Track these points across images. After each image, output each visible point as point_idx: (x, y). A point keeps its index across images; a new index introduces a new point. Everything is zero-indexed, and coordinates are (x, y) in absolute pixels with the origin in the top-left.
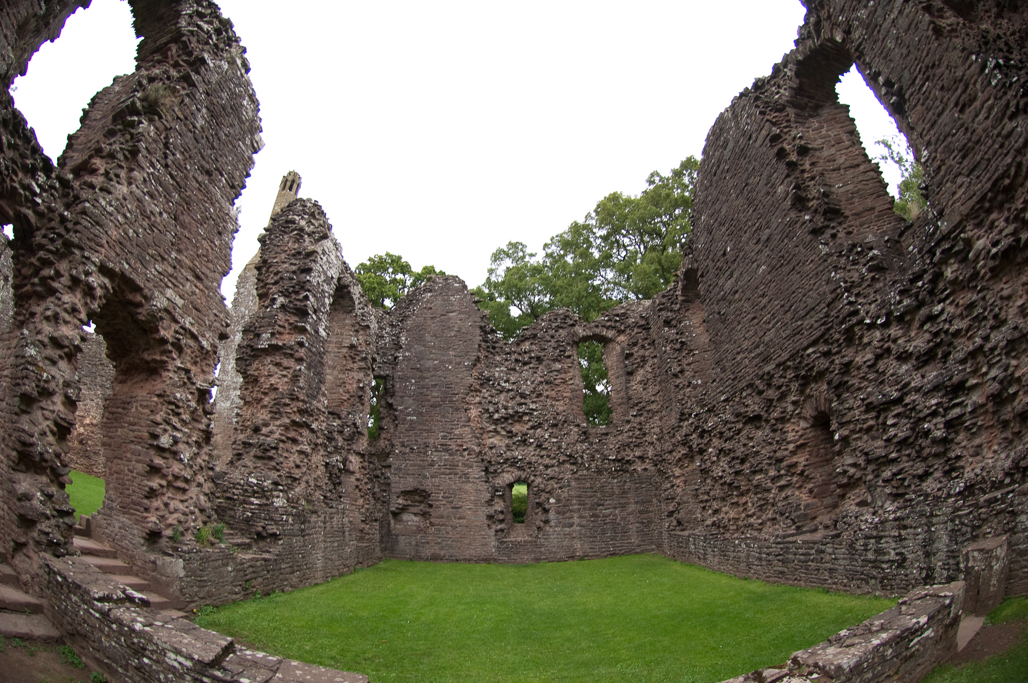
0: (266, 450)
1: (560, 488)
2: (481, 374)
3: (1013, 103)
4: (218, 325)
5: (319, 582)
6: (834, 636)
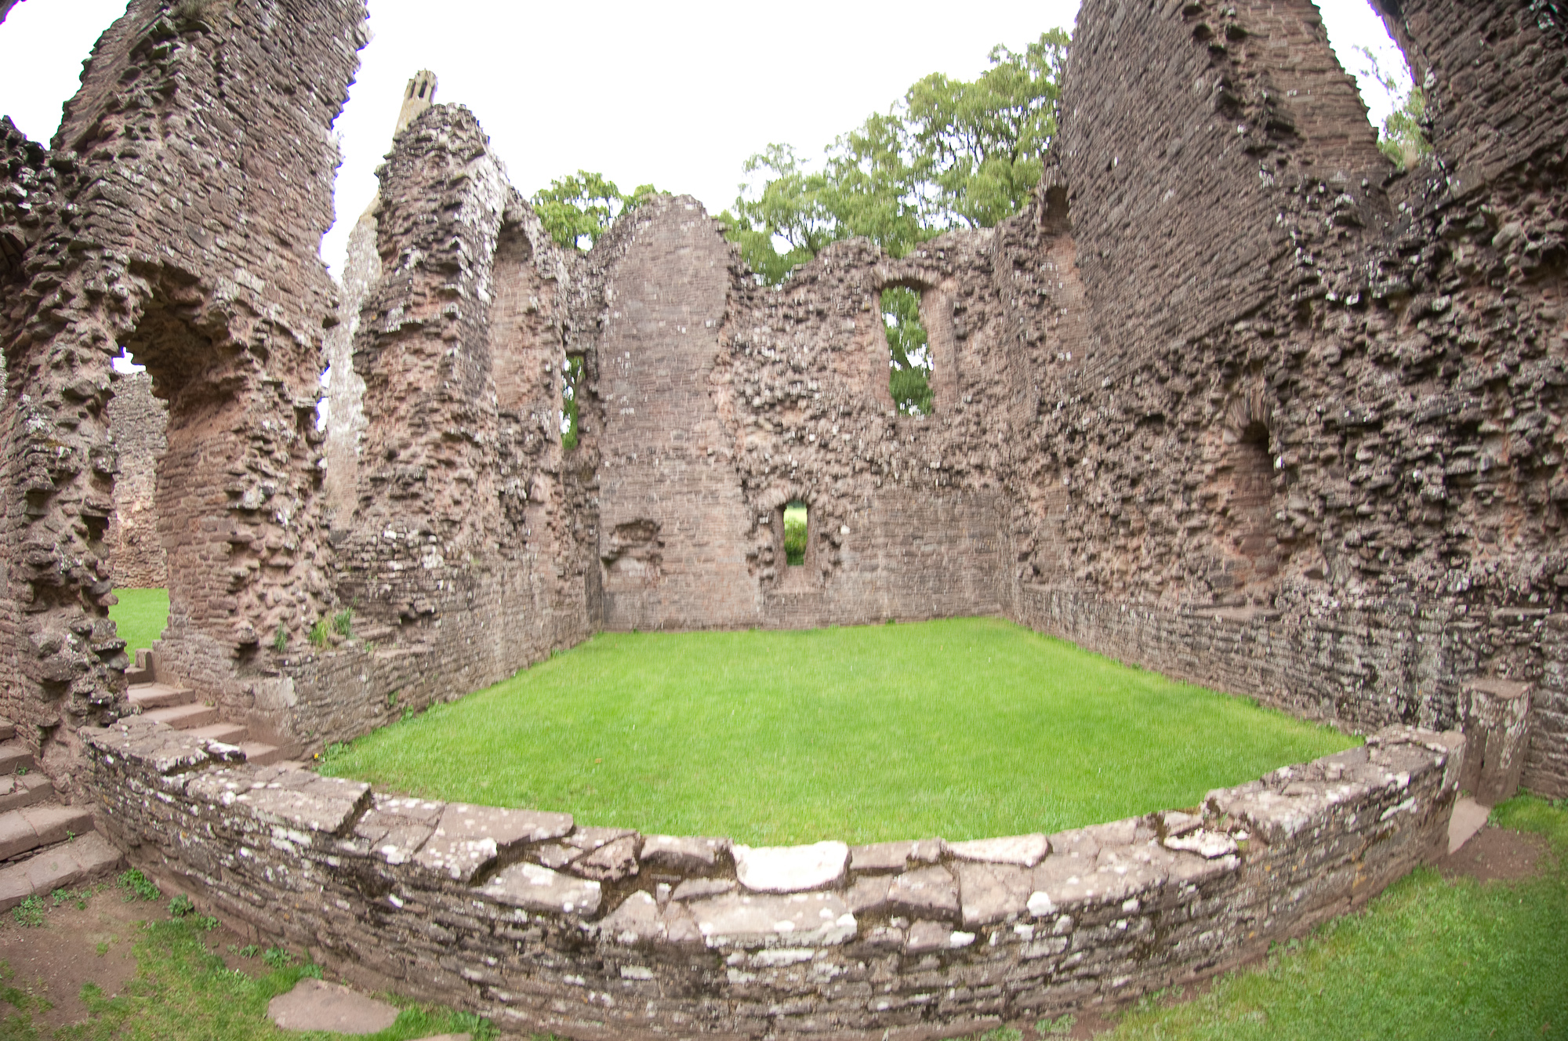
0: (407, 485)
1: (857, 510)
2: (732, 338)
4: (319, 307)
5: (498, 678)
6: (1270, 775)
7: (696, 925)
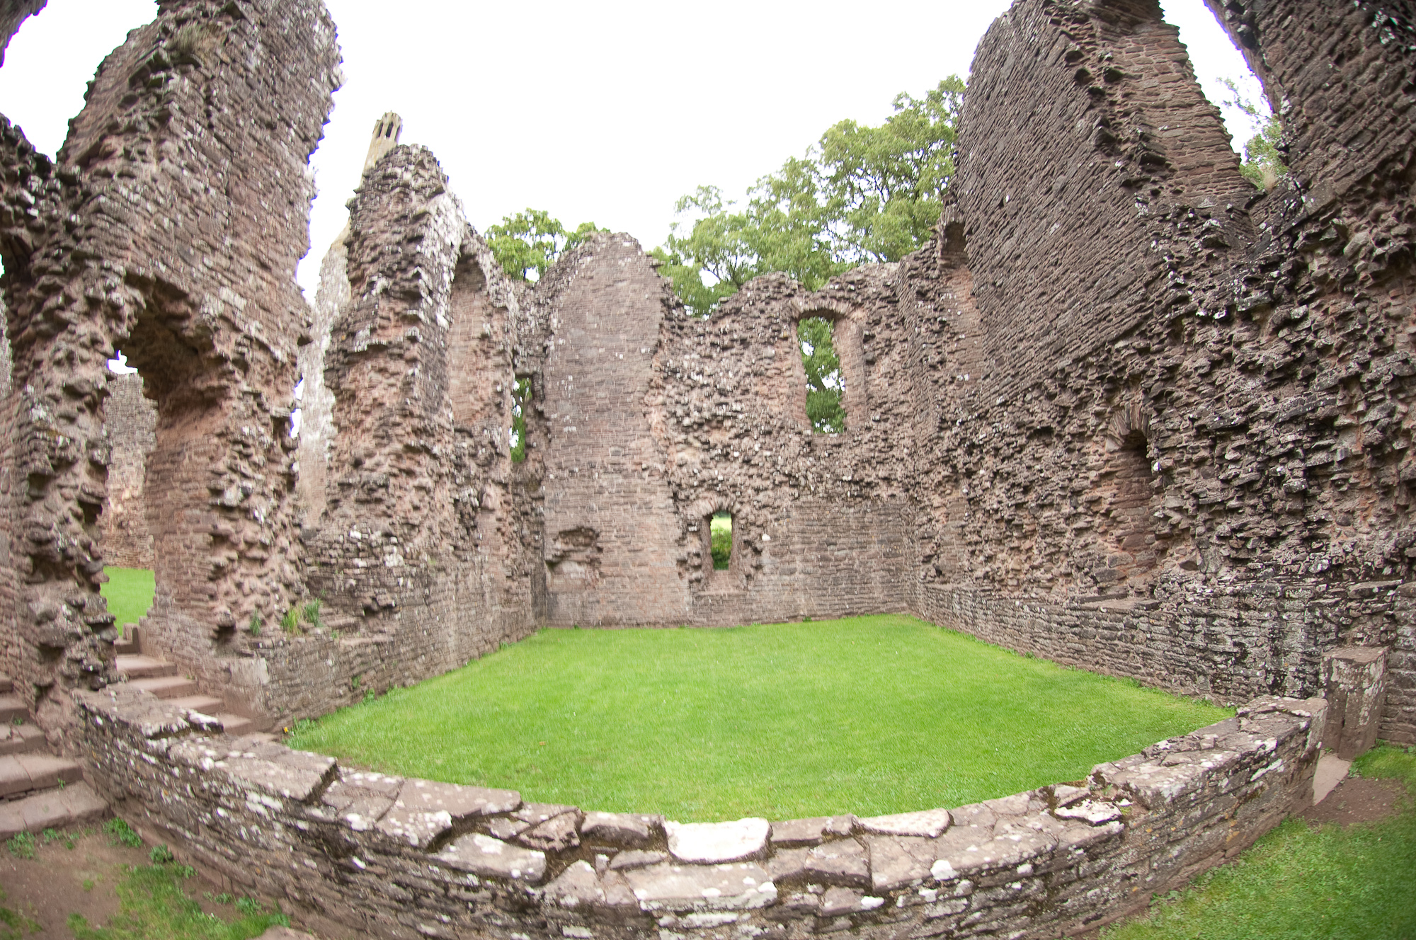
0: (372, 490)
1: (777, 520)
2: (664, 364)
3: (1410, 73)
4: (294, 326)
5: (451, 667)
6: (1151, 748)
7: (632, 891)
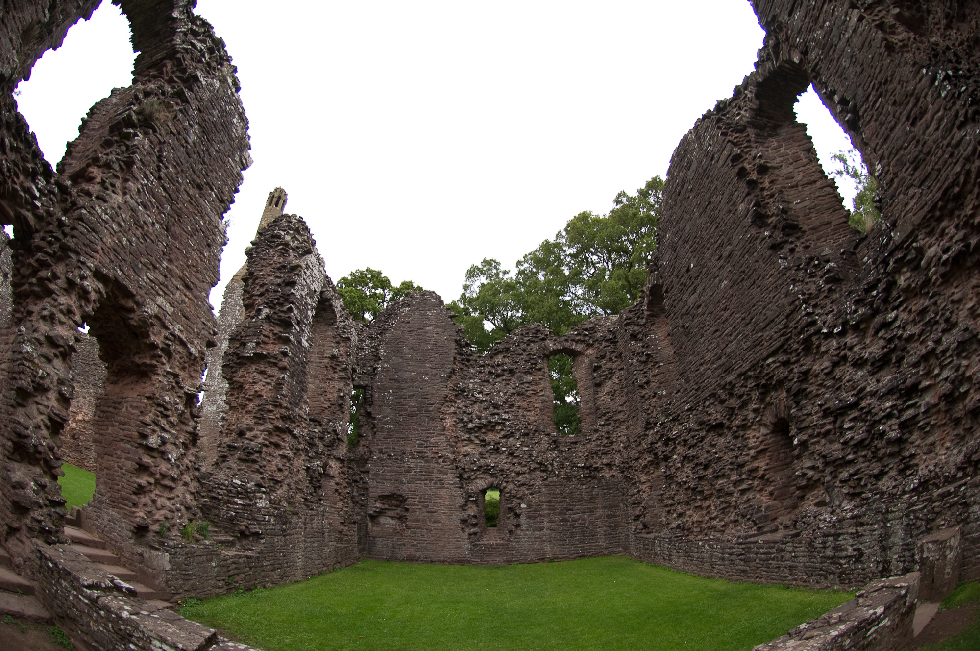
0: (250, 454)
1: (531, 494)
2: (456, 385)
3: (962, 112)
4: (206, 333)
5: (299, 579)
6: (794, 630)
